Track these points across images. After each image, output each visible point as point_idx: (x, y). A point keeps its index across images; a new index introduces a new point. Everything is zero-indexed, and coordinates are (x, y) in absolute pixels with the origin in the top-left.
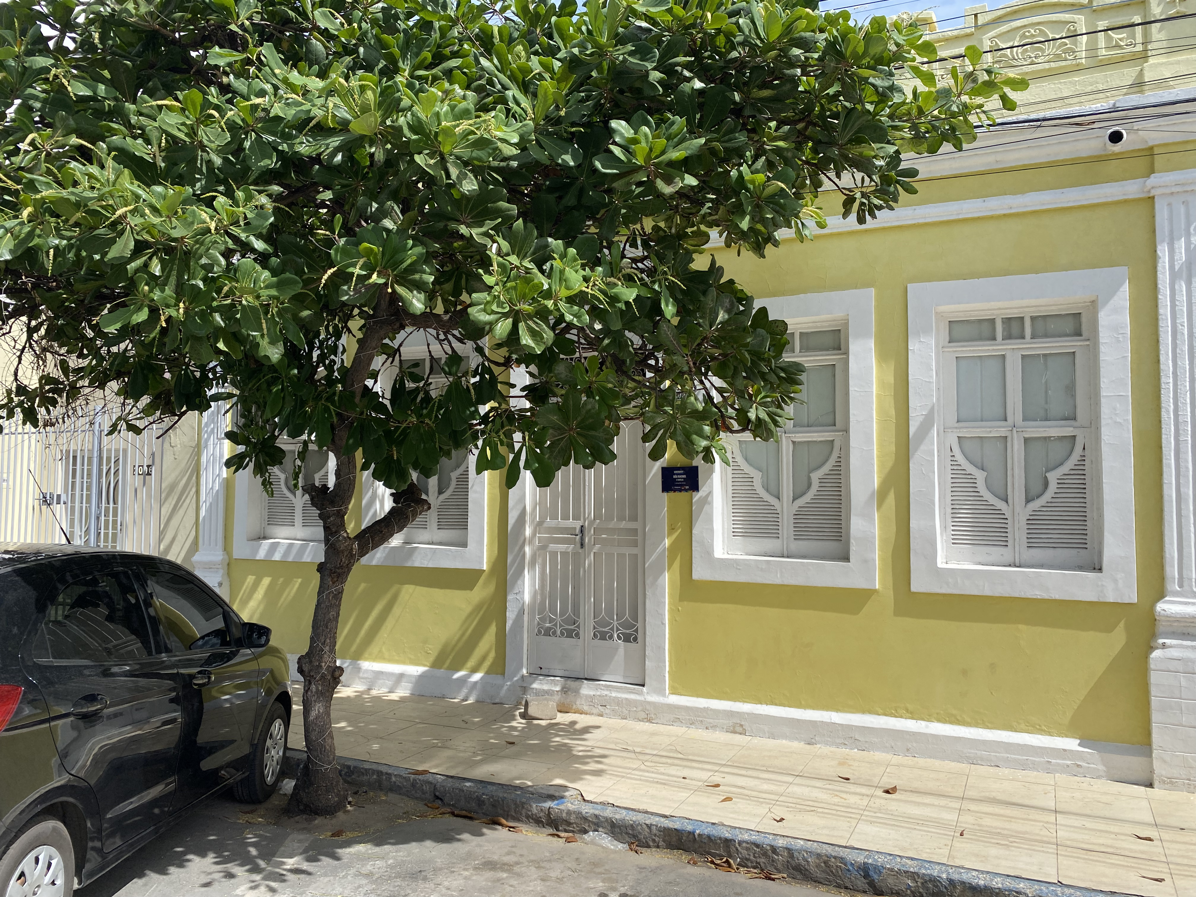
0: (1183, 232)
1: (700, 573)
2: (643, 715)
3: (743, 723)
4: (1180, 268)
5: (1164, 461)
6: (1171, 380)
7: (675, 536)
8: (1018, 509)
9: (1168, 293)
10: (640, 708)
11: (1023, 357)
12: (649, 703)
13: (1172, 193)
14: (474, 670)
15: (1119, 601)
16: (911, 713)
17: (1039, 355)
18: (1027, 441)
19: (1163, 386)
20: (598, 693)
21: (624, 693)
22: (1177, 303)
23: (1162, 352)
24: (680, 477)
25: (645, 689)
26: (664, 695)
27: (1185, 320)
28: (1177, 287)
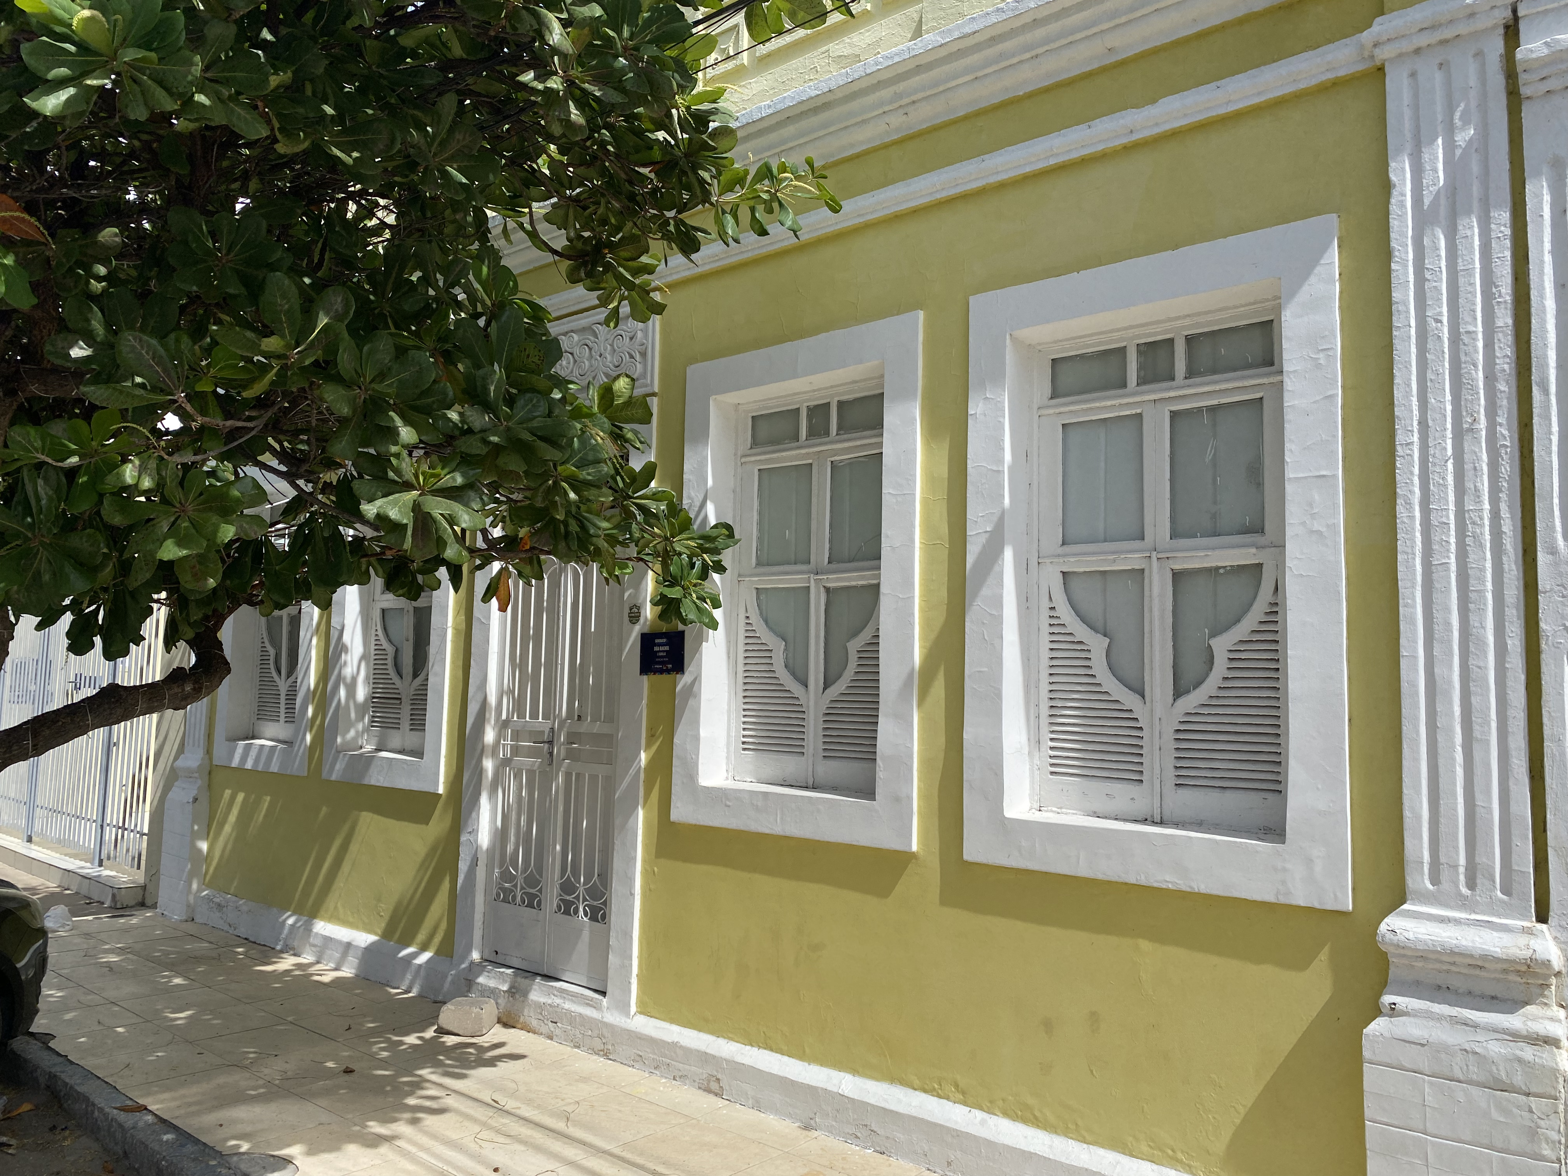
0: (1440, 128)
1: (680, 812)
2: (598, 1044)
3: (719, 1076)
4: (1432, 203)
5: (1401, 610)
6: (1416, 438)
7: (654, 748)
8: (1159, 711)
9: (1411, 256)
10: (596, 1032)
11: (1174, 415)
12: (606, 1025)
13: (1418, 51)
14: (424, 948)
15: (1317, 905)
16: (964, 1093)
17: (1200, 409)
18: (1178, 576)
19: (1400, 451)
20: (550, 1001)
21: (579, 1004)
22: (1428, 275)
23: (1397, 381)
24: (662, 649)
25: (605, 1001)
26: (627, 1014)
27: (1445, 309)
28: (1426, 241)
